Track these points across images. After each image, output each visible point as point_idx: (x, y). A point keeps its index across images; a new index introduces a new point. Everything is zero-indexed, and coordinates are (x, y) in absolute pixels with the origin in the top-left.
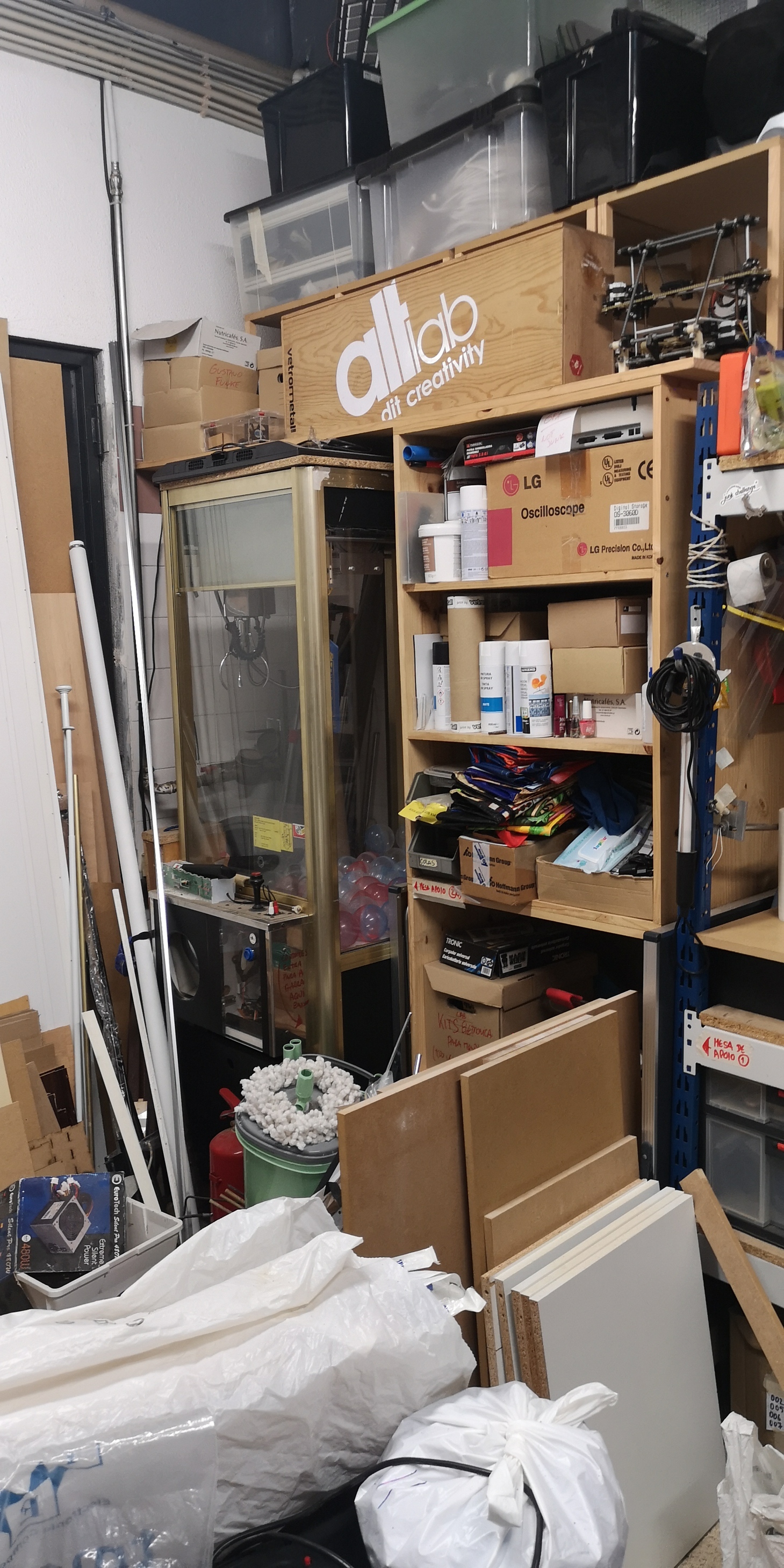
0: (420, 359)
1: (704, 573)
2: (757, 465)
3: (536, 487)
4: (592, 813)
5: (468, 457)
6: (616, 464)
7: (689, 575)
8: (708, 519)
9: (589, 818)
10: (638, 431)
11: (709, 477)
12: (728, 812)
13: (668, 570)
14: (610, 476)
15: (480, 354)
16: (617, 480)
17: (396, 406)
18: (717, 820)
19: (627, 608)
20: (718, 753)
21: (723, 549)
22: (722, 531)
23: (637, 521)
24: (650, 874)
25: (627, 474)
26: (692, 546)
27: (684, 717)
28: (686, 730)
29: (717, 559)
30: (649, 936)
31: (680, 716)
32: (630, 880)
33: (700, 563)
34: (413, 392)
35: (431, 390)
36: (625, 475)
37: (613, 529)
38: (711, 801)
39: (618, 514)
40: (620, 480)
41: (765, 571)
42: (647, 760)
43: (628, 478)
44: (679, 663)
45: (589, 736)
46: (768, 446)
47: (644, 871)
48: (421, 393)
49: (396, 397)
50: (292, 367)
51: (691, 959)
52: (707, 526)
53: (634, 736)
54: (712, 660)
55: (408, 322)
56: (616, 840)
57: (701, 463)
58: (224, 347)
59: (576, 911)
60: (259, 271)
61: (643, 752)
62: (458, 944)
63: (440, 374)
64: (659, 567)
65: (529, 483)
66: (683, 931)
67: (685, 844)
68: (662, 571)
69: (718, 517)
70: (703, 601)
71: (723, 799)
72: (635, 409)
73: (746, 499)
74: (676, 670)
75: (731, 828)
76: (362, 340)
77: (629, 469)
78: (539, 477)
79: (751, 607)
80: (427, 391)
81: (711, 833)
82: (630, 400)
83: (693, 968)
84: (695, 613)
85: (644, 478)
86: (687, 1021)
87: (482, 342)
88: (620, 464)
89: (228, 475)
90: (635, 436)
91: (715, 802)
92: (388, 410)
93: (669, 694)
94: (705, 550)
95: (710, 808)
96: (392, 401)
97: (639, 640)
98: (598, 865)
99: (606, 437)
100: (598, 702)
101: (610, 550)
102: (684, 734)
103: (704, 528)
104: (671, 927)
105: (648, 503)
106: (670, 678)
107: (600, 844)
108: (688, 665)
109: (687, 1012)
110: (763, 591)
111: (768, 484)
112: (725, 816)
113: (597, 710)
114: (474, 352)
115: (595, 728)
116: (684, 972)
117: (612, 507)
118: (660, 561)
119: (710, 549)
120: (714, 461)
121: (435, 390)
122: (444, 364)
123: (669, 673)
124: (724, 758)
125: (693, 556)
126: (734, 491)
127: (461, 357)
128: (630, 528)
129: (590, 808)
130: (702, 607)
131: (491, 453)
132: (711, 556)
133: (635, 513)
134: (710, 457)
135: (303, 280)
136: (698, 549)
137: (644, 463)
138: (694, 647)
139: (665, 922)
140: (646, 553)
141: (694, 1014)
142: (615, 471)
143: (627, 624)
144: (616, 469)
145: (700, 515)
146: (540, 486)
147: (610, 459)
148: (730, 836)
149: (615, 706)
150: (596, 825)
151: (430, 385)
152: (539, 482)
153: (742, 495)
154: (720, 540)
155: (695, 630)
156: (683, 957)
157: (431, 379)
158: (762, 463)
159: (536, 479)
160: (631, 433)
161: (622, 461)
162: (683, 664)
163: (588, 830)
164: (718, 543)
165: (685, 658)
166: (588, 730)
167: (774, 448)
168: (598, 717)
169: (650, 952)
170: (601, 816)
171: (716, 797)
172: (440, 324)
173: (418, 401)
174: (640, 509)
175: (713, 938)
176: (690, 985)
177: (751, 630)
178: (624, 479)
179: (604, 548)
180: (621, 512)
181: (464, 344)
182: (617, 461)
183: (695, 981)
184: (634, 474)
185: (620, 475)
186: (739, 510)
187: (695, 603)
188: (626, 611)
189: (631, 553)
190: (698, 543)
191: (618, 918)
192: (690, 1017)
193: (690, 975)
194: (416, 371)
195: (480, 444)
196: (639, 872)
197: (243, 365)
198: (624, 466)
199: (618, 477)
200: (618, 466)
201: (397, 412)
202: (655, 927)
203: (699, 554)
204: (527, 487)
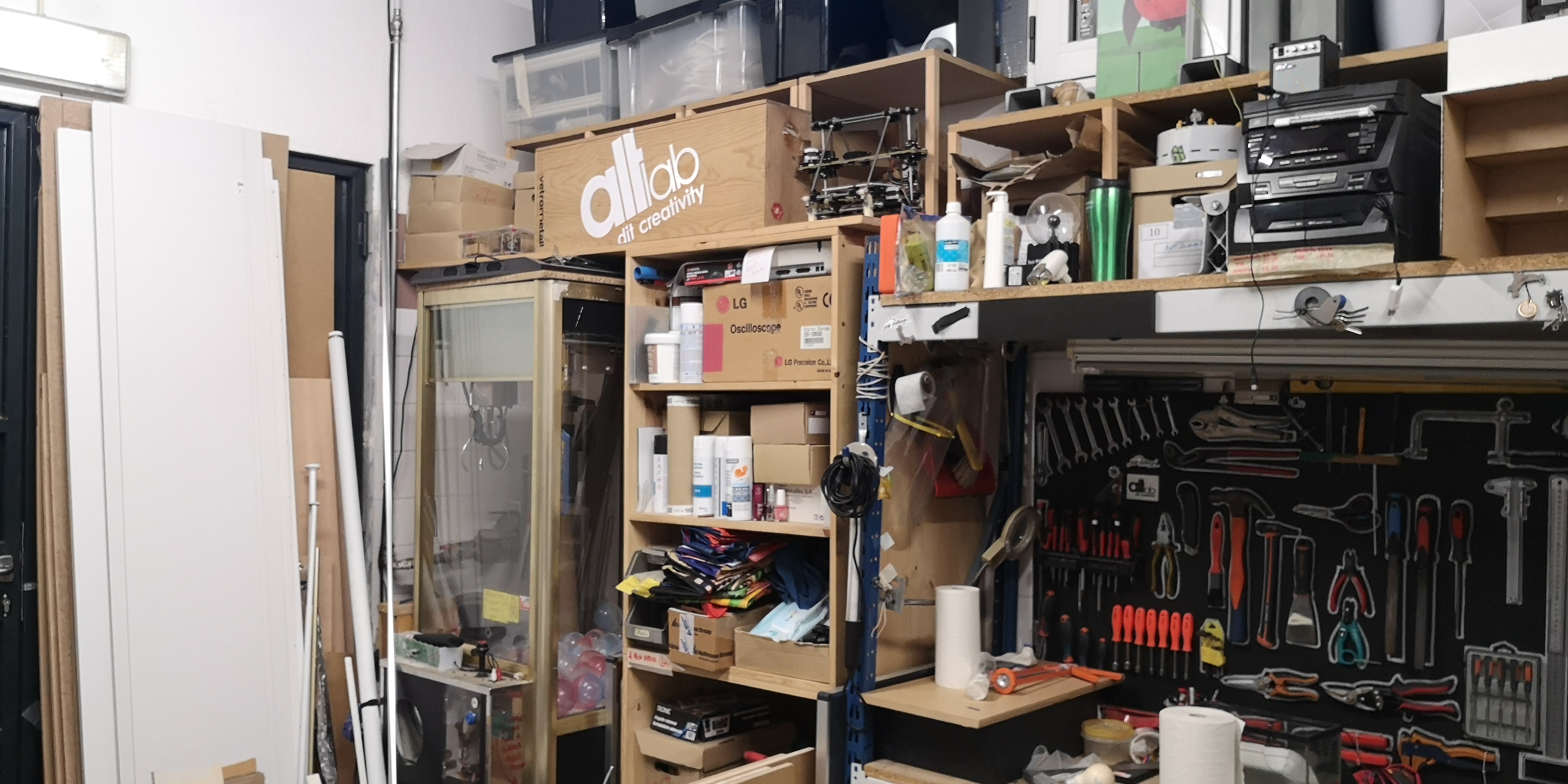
0: (652, 196)
1: (870, 386)
2: (907, 303)
3: (743, 308)
4: (785, 589)
5: (688, 280)
6: (806, 293)
7: (858, 388)
8: (872, 344)
9: (783, 593)
10: (822, 268)
11: (873, 310)
12: (890, 587)
13: (844, 382)
14: (801, 302)
15: (700, 195)
16: (806, 306)
18: (883, 595)
19: (814, 412)
20: (882, 537)
21: (885, 367)
22: (883, 354)
23: (821, 340)
24: (827, 642)
25: (815, 302)
26: (860, 364)
27: (851, 505)
28: (852, 516)
29: (879, 376)
30: (821, 696)
31: (846, 504)
32: (811, 647)
33: (866, 378)
34: (644, 222)
35: (659, 222)
36: (813, 303)
37: (803, 346)
38: (876, 578)
39: (807, 334)
40: (809, 306)
41: (925, 386)
42: (826, 541)
43: (815, 306)
44: (846, 459)
45: (781, 521)
46: (916, 290)
47: (823, 639)
48: (651, 223)
49: (631, 225)
50: (543, 192)
51: (858, 717)
52: (872, 349)
53: (819, 522)
54: (874, 458)
55: (643, 164)
56: (804, 613)
57: (867, 299)
58: (485, 169)
59: (767, 676)
60: (520, 106)
61: (822, 535)
62: (667, 711)
63: (667, 209)
64: (835, 380)
65: (737, 304)
66: (852, 692)
67: (852, 615)
68: (838, 383)
69: (880, 342)
70: (869, 409)
71: (887, 576)
72: (820, 251)
73: (899, 329)
74: (844, 466)
75: (893, 602)
76: (604, 174)
77: (816, 298)
78: (744, 299)
79: (913, 416)
80: (656, 221)
81: (877, 605)
82: (816, 243)
83: (858, 724)
84: (862, 419)
85: (827, 306)
86: (853, 773)
87: (702, 187)
89: (478, 282)
90: (820, 272)
91: (879, 579)
92: (623, 235)
93: (839, 486)
94: (869, 368)
95: (875, 584)
96: (627, 227)
97: (824, 438)
98: (787, 635)
99: (799, 271)
100: (791, 491)
101: (800, 363)
102: (852, 520)
103: (869, 351)
104: (841, 689)
105: (829, 326)
106: (840, 472)
107: (791, 617)
108: (854, 461)
109: (853, 765)
110: (922, 403)
111: (916, 318)
112: (888, 591)
113: (790, 498)
114: (695, 194)
115: (787, 514)
116: (852, 729)
117: (802, 328)
118: (837, 375)
119: (874, 368)
120: (876, 297)
121: (662, 222)
122: (671, 201)
123: (839, 468)
124: (887, 542)
125: (861, 372)
126: (891, 322)
127: (684, 197)
128: (816, 346)
129: (785, 585)
130: (868, 414)
131: (706, 276)
132: (874, 373)
133: (820, 334)
134: (874, 293)
135: (559, 117)
136: (865, 367)
137: (827, 294)
138: (861, 447)
139: (838, 685)
140: (827, 367)
141: (859, 766)
142: (806, 299)
143: (814, 425)
144: (806, 297)
145: (866, 339)
146: (745, 307)
147: (801, 289)
148: (893, 609)
149: (804, 494)
150: (789, 599)
151: (659, 217)
152: (745, 304)
153: (896, 326)
154: (881, 360)
155: (862, 432)
156: (851, 715)
157: (660, 212)
158: (911, 302)
159: (743, 301)
160: (817, 269)
161: (810, 291)
162: (850, 460)
163: (782, 604)
164: (880, 362)
165: (851, 456)
166: (782, 515)
167: (920, 291)
168: (791, 504)
169: (823, 710)
170: (794, 594)
171: (881, 574)
172: (668, 168)
173: (648, 230)
174: (824, 331)
175: (873, 698)
176: (857, 741)
177: (913, 434)
178: (812, 306)
179: (796, 361)
180: (810, 332)
181: (688, 186)
182: (807, 291)
183: (861, 737)
184: (819, 302)
185: (809, 302)
186: (893, 337)
187: (863, 410)
188: (813, 415)
189: (817, 367)
190: (865, 361)
191: (800, 682)
192: (856, 769)
193: (856, 731)
194: (648, 205)
195: (698, 269)
196: (819, 640)
197: (501, 184)
198: (812, 295)
199: (807, 304)
201: (630, 236)
202: (831, 688)
203: (865, 370)
204: (735, 307)
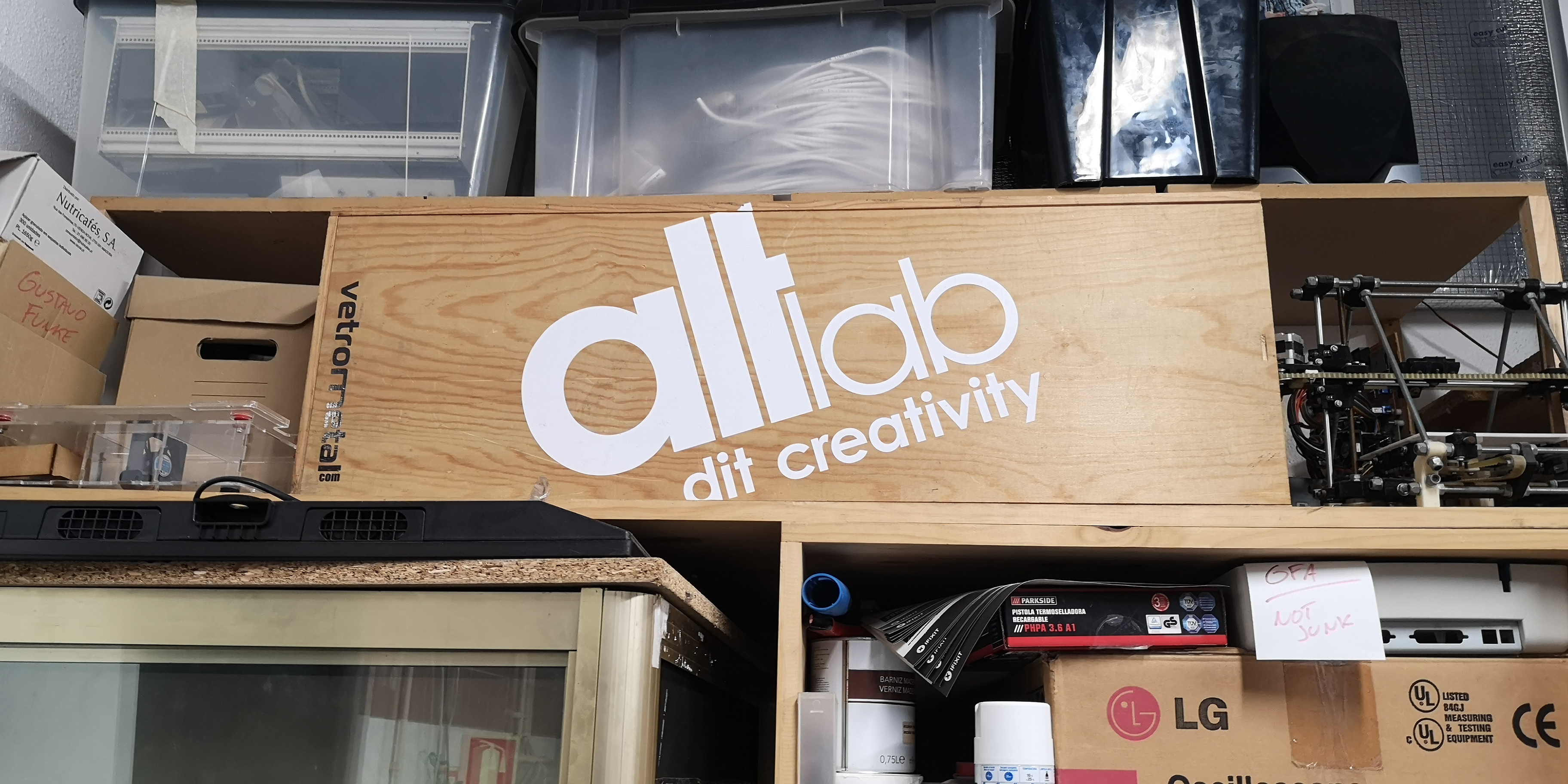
0: (828, 381)
3: (1214, 727)
5: (1018, 629)
6: (1449, 702)
10: (1507, 637)
14: (1432, 726)
15: (1030, 400)
16: (1455, 739)
17: (736, 473)
25: (1482, 728)
34: (797, 448)
35: (863, 453)
36: (1477, 730)
40: (1465, 739)
43: (1487, 739)
48: (828, 454)
55: (791, 299)
58: (64, 239)
63: (895, 421)
65: (1191, 714)
72: (1507, 589)
76: (631, 306)
77: (1489, 718)
78: (1221, 704)
80: (848, 452)
82: (1495, 567)
87: (1035, 377)
88: (1459, 702)
90: (1500, 646)
92: (707, 475)
96: (723, 457)
99: (1420, 637)
114: (1007, 393)
121: (873, 456)
122: (909, 402)
127: (965, 398)
131: (1081, 626)
142: (1447, 718)
144: (1450, 712)
146: (1223, 724)
147: (1428, 688)
151: (861, 439)
152: (1224, 717)
157: (865, 430)
159: (1213, 708)
160: (1489, 637)
161: (1466, 697)
172: (898, 316)
173: (816, 471)
178: (1474, 739)
182: (1451, 696)
184: (1502, 727)
185: (1462, 728)
194: (814, 404)
195: (1050, 601)
197: (92, 295)
198: (1470, 708)
199: (1456, 730)
200: (1453, 707)
201: (739, 484)
204: (1181, 724)
